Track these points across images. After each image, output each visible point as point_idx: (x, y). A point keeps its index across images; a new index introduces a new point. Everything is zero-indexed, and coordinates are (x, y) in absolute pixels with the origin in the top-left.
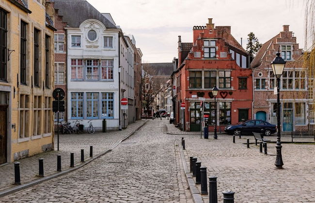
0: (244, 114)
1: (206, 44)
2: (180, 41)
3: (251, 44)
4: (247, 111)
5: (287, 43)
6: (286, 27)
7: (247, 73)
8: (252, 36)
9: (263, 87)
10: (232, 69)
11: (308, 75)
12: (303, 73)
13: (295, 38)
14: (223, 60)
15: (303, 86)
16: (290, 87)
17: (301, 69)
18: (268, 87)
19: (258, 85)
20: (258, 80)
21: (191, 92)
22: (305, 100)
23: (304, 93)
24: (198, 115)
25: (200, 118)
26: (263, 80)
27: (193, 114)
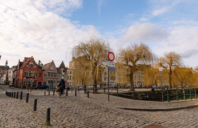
0: (40, 83)
1: (30, 63)
2: (19, 61)
3: (39, 63)
4: (41, 82)
5: (53, 65)
6: (53, 61)
7: (42, 72)
8: (40, 61)
9: (46, 76)
10: (37, 70)
11: (58, 74)
12: (56, 73)
13: (55, 64)
14: (35, 68)
15: (56, 77)
16: (53, 76)
17: (55, 72)
18: (47, 76)
19: (44, 75)
20: (44, 74)
21: (24, 77)
22: (56, 80)
23: (56, 78)
24: (26, 84)
25: (26, 85)
26: (46, 74)
27: (24, 83)
